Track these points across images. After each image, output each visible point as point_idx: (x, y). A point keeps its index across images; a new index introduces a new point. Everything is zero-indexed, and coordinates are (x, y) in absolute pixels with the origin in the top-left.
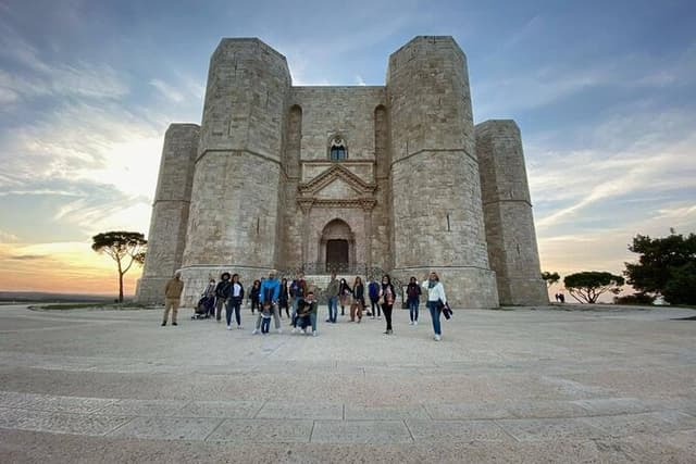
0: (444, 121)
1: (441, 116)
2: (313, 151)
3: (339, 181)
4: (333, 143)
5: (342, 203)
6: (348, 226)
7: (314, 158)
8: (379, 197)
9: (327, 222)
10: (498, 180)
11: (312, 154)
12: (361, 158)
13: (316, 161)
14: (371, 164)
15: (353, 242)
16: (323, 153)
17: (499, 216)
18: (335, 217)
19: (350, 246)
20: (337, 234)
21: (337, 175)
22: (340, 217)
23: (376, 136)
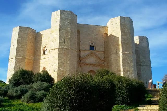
0: (127, 44)
1: (126, 43)
2: (84, 47)
3: (92, 57)
4: (91, 44)
5: (94, 65)
7: (85, 49)
8: (105, 63)
9: (89, 71)
10: (140, 58)
12: (100, 50)
13: (85, 50)
14: (103, 53)
16: (88, 48)
17: (141, 70)
18: (91, 69)
21: (92, 55)
22: (93, 69)
23: (104, 43)
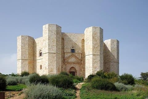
0: (96, 48)
3: (73, 58)
4: (72, 48)
5: (74, 63)
6: (75, 68)
7: (68, 52)
8: (82, 62)
9: (70, 68)
10: (110, 56)
11: (67, 51)
12: (78, 52)
14: (81, 54)
15: (76, 72)
16: (70, 51)
17: (110, 66)
18: (72, 66)
19: (75, 73)
20: (73, 70)
21: (73, 56)
23: (82, 47)
